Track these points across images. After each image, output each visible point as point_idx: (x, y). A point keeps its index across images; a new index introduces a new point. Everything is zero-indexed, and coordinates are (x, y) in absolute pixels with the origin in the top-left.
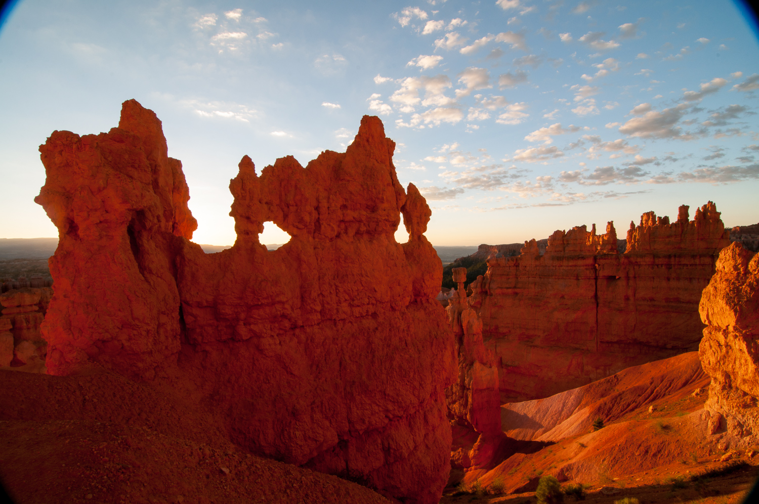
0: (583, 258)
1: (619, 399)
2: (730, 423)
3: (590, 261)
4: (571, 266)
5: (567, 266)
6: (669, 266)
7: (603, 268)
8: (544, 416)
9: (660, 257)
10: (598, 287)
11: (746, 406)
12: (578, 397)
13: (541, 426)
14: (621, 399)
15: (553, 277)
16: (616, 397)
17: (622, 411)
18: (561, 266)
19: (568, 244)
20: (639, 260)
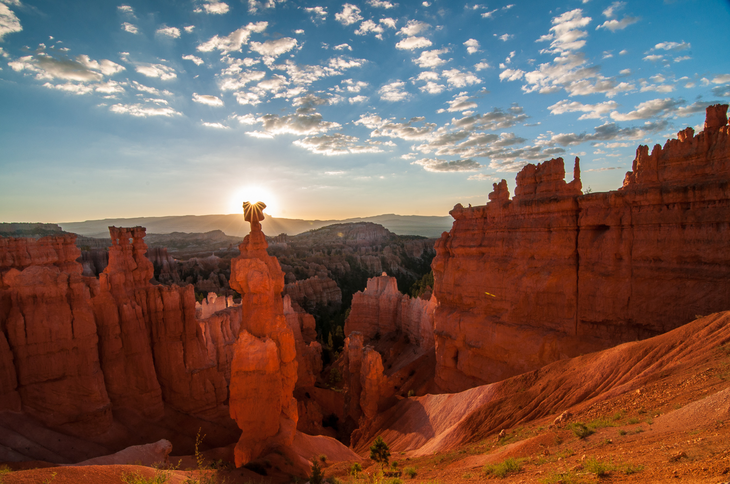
0: (556, 200)
1: (497, 408)
3: (568, 205)
4: (542, 213)
5: (538, 214)
6: (686, 206)
7: (586, 214)
9: (669, 192)
10: (580, 241)
12: (487, 396)
14: (499, 409)
15: (521, 230)
18: (532, 214)
19: (541, 182)
20: (638, 198)
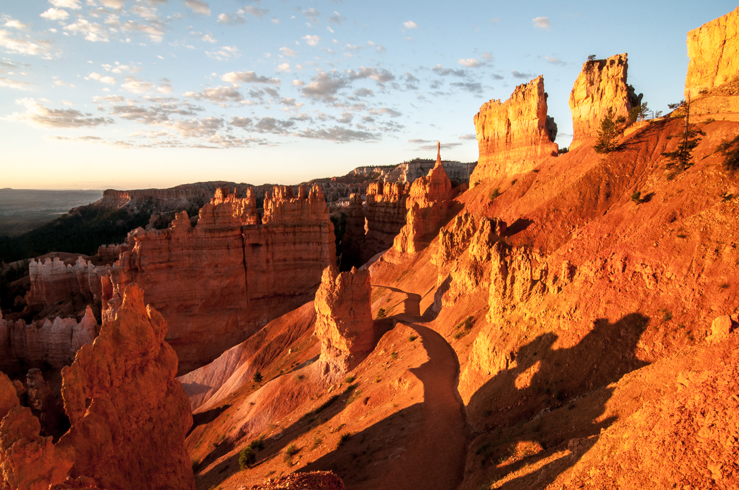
0: (232, 230)
2: (331, 366)
3: (238, 232)
4: (222, 237)
5: (219, 237)
6: (294, 233)
7: (249, 237)
8: (211, 379)
9: (288, 227)
10: (246, 254)
11: (337, 356)
12: (238, 354)
13: (209, 388)
14: (270, 348)
15: (206, 248)
16: (267, 348)
17: (271, 358)
18: (213, 237)
19: (218, 216)
20: (274, 229)
